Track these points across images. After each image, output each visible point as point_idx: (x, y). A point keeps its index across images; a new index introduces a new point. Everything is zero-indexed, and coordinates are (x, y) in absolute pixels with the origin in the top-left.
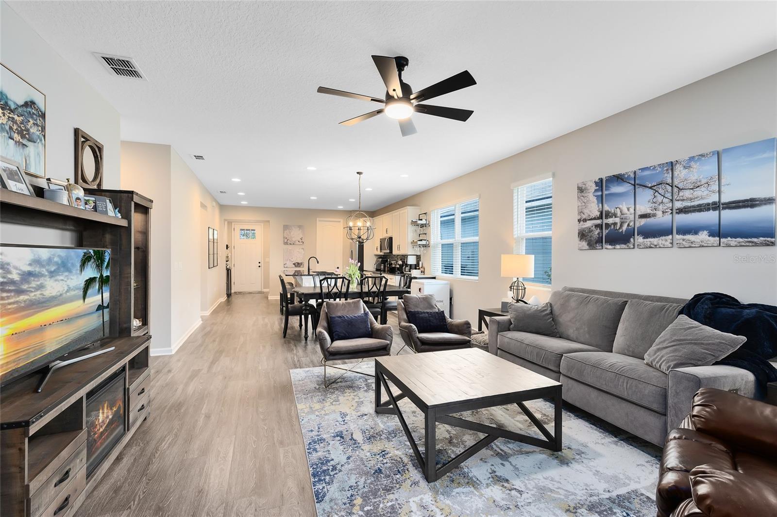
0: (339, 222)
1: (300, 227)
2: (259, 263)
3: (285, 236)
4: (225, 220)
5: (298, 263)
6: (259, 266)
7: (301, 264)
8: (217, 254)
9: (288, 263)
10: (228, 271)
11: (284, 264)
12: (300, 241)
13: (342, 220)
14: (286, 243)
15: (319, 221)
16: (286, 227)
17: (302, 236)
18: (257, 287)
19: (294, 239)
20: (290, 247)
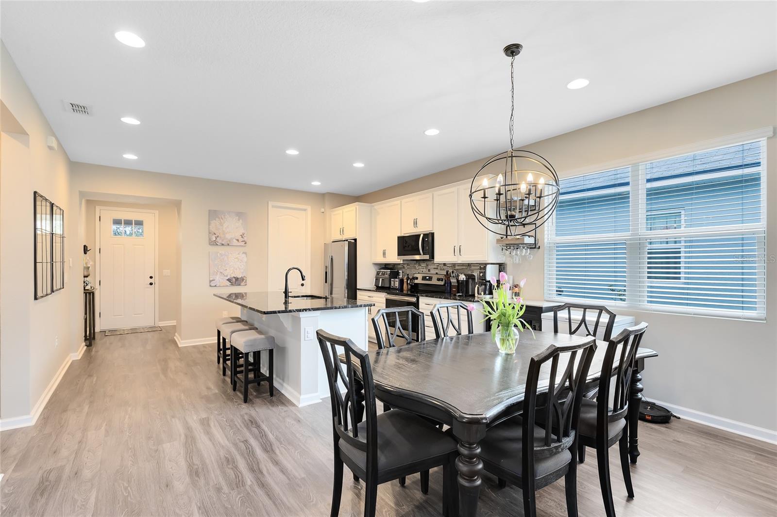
0: (305, 210)
1: (240, 215)
2: (151, 277)
3: (213, 230)
4: (82, 194)
5: (237, 279)
6: (151, 284)
7: (242, 279)
8: (63, 262)
9: (218, 278)
10: (89, 296)
11: (210, 281)
12: (241, 239)
13: (309, 208)
14: (214, 243)
15: (273, 207)
16: (213, 214)
17: (243, 231)
18: (146, 320)
19: (228, 236)
20: (221, 250)
